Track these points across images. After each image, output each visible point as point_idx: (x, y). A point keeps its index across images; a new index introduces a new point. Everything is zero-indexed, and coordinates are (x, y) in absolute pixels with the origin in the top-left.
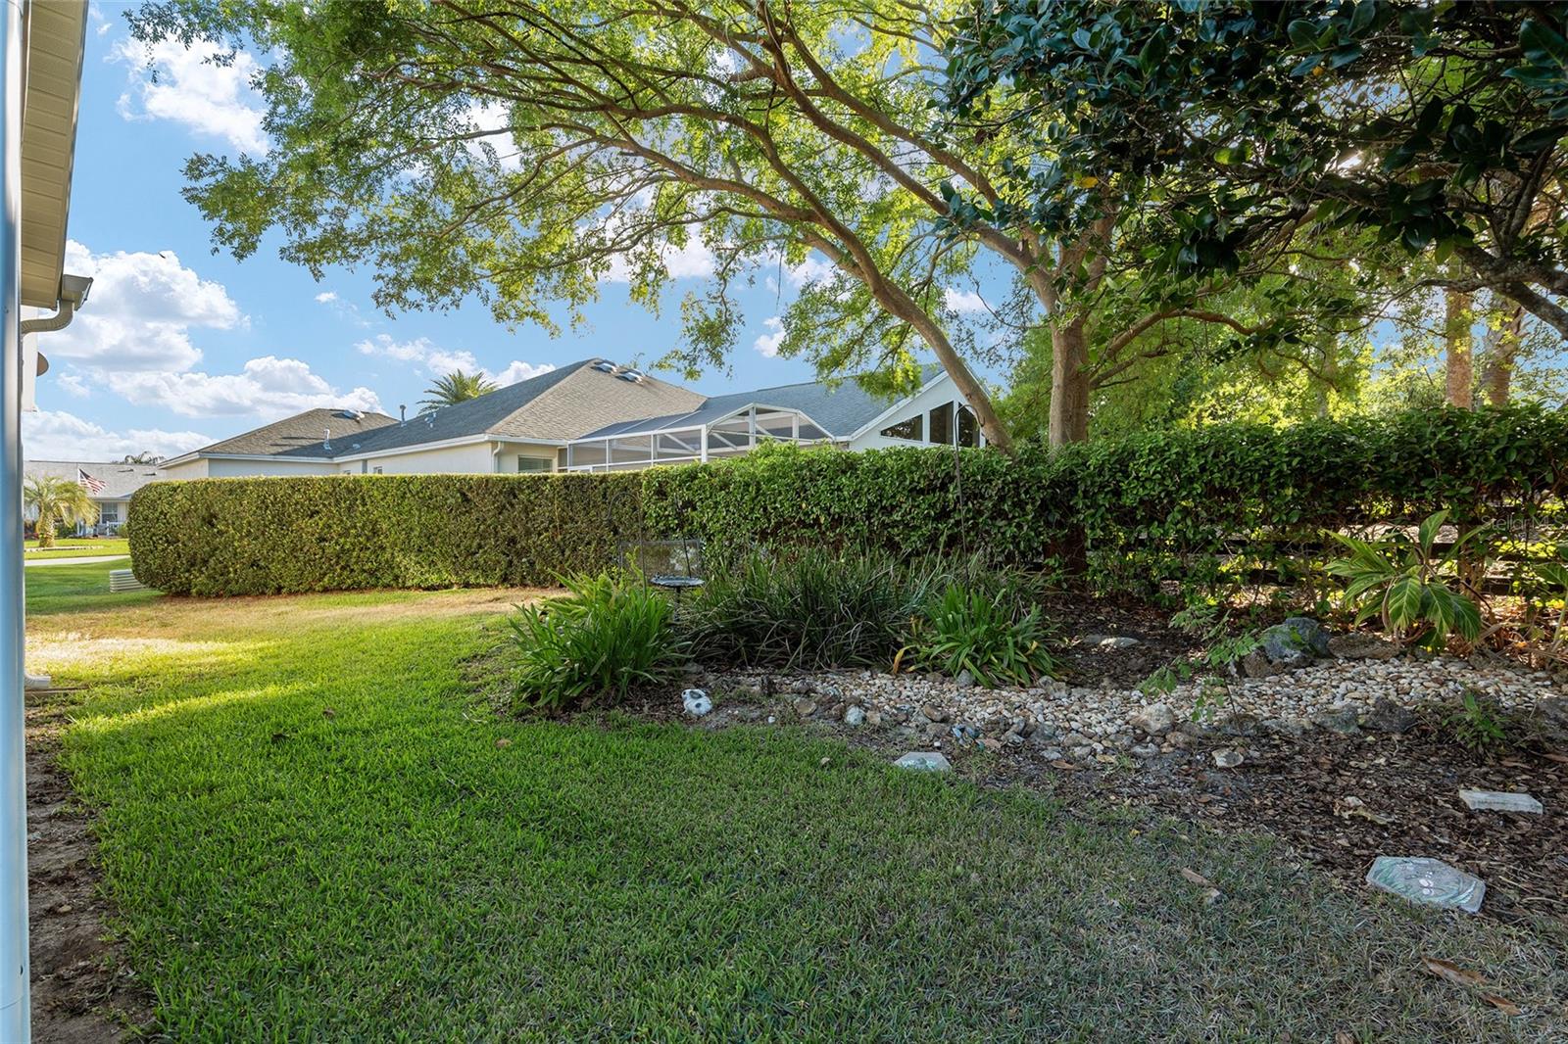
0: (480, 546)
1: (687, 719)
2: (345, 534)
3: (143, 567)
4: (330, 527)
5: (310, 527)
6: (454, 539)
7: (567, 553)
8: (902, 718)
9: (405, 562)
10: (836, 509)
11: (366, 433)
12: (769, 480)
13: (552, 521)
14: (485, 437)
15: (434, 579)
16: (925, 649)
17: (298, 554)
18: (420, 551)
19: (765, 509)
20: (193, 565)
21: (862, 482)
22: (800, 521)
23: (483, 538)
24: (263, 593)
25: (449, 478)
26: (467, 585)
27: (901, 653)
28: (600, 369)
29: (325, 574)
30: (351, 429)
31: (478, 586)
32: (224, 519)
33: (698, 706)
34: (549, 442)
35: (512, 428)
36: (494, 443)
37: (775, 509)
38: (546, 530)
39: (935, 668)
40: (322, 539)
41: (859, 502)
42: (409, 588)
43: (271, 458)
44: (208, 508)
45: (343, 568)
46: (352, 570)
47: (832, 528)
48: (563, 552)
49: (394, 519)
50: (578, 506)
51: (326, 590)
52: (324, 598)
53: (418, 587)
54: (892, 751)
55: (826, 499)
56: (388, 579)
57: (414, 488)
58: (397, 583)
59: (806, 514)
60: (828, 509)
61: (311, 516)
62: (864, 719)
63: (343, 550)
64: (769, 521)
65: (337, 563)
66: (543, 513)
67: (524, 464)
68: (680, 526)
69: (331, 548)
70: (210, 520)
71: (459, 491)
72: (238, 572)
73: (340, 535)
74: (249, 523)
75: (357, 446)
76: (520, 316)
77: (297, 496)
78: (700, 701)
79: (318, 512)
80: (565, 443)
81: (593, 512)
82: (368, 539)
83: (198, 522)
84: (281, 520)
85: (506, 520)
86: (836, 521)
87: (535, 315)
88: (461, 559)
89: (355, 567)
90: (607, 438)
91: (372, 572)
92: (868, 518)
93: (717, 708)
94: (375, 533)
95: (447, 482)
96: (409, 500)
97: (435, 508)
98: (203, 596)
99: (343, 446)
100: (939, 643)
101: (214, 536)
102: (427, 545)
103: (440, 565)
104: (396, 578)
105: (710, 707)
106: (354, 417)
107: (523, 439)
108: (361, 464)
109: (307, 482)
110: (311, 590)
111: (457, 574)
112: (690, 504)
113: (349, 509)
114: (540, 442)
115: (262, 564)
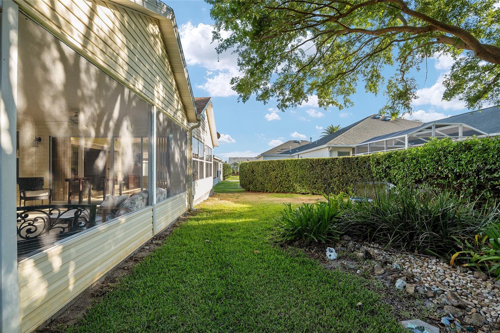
0: (316, 181)
1: (324, 260)
2: (281, 176)
3: (241, 183)
4: (278, 174)
5: (273, 174)
6: (309, 179)
7: (344, 185)
8: (430, 294)
9: (296, 185)
10: (457, 170)
11: (301, 147)
12: (423, 157)
13: (339, 174)
14: (325, 146)
15: (304, 191)
16: (476, 256)
17: (271, 181)
18: (300, 182)
19: (420, 170)
20: (250, 183)
21: (474, 156)
22: (438, 176)
23: (317, 179)
24: (263, 192)
25: (308, 159)
26: (313, 194)
27: (457, 254)
28: (375, 118)
29: (277, 187)
30: (297, 146)
31: (316, 194)
32: (256, 172)
33: (330, 255)
34: (348, 146)
35: (336, 142)
36: (329, 147)
37: (425, 170)
38: (337, 176)
39: (483, 269)
40: (276, 178)
41: (471, 167)
42: (297, 193)
43: (276, 155)
44: (252, 169)
45: (281, 186)
46: (283, 187)
47: (456, 180)
48: (343, 185)
49: (293, 172)
50: (348, 168)
51: (277, 192)
52: (277, 194)
53: (300, 193)
54: (407, 314)
55: (451, 165)
56: (292, 190)
57: (298, 163)
58: (294, 192)
59: (441, 172)
60: (453, 170)
61: (274, 171)
62: (405, 287)
63: (281, 181)
64: (423, 175)
65: (280, 185)
66: (336, 170)
67: (340, 154)
68: (386, 176)
69: (278, 180)
70: (253, 172)
71: (310, 163)
72: (259, 186)
73: (280, 176)
74: (260, 173)
75: (297, 150)
76: (328, 103)
77: (271, 165)
78: (332, 254)
79: (275, 170)
80: (354, 146)
81: (353, 170)
82: (287, 178)
83: (251, 172)
84: (267, 172)
85: (324, 173)
86: (458, 177)
87: (333, 103)
88: (311, 185)
89: (284, 186)
90: (368, 143)
91: (288, 188)
92: (478, 175)
93: (339, 258)
94: (288, 176)
95: (307, 161)
96: (297, 167)
97: (304, 169)
98: (252, 191)
99: (294, 151)
100: (488, 254)
101: (254, 176)
102: (302, 180)
103: (305, 187)
104: (294, 190)
105: (335, 258)
106: (298, 142)
107: (339, 145)
108: (297, 156)
109: (273, 162)
110: (273, 192)
111: (310, 190)
112: (389, 167)
113: (282, 169)
114: (345, 146)
115: (263, 184)
